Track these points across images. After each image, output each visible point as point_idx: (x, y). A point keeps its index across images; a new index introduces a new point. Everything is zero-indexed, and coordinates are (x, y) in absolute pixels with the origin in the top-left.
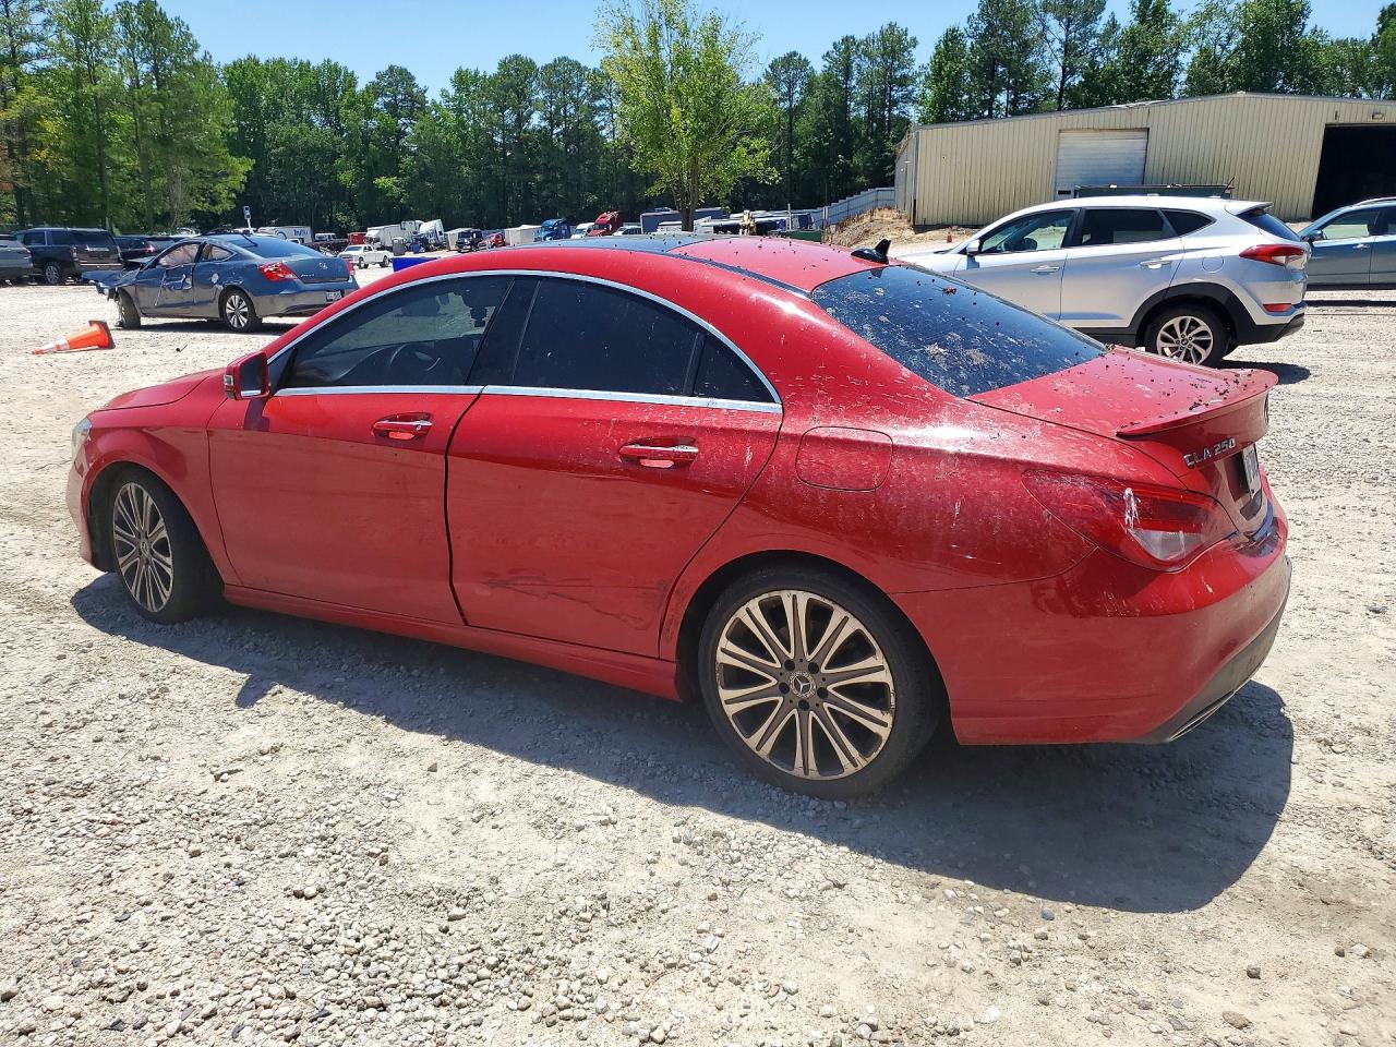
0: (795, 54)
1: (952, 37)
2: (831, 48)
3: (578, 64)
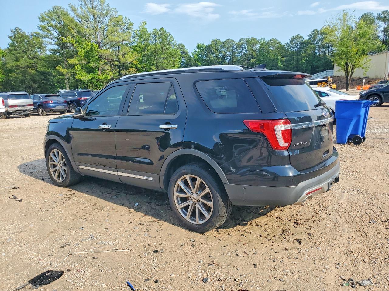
0: (299, 35)
2: (310, 33)
3: (232, 41)
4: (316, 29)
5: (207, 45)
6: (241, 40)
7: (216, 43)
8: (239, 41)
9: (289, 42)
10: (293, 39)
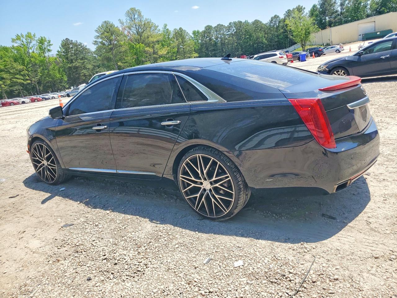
0: (276, 15)
1: (314, 6)
2: (285, 12)
3: (222, 25)
4: (289, 9)
5: (201, 31)
6: (230, 24)
7: (209, 28)
8: (228, 24)
9: (269, 22)
10: (272, 19)
